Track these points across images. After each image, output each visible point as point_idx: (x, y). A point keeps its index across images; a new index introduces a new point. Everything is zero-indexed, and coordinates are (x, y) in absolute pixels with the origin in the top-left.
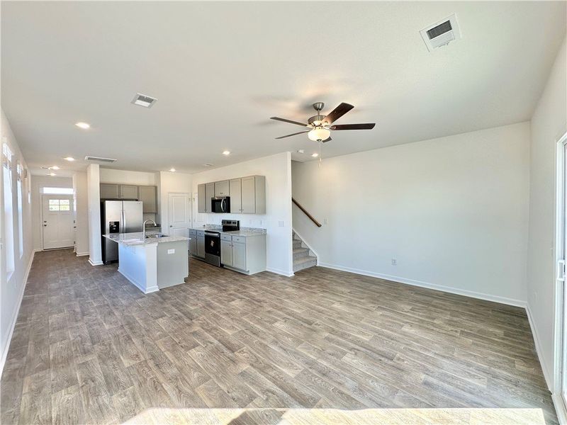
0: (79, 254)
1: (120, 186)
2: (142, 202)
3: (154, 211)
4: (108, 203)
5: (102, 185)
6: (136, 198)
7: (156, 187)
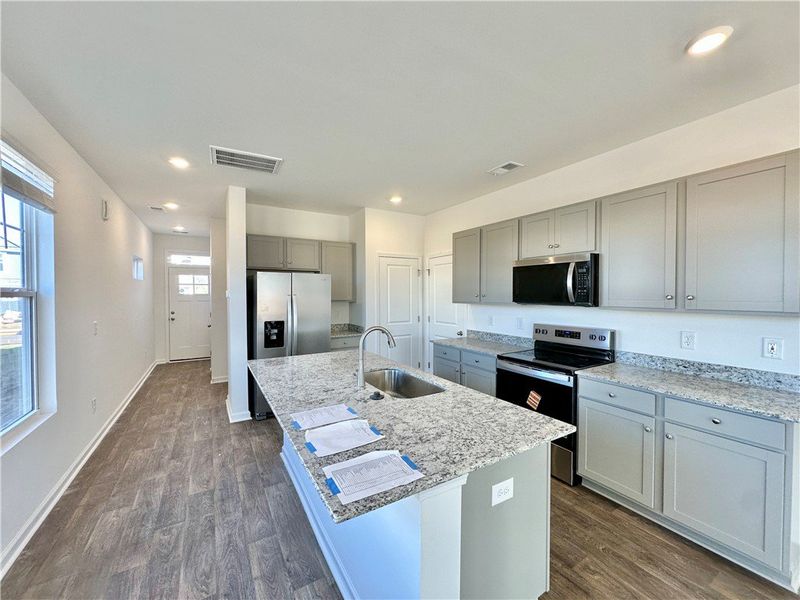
0: (216, 379)
1: (285, 241)
2: (328, 277)
3: (350, 298)
4: (261, 277)
5: (251, 239)
6: (316, 268)
7: (354, 246)
